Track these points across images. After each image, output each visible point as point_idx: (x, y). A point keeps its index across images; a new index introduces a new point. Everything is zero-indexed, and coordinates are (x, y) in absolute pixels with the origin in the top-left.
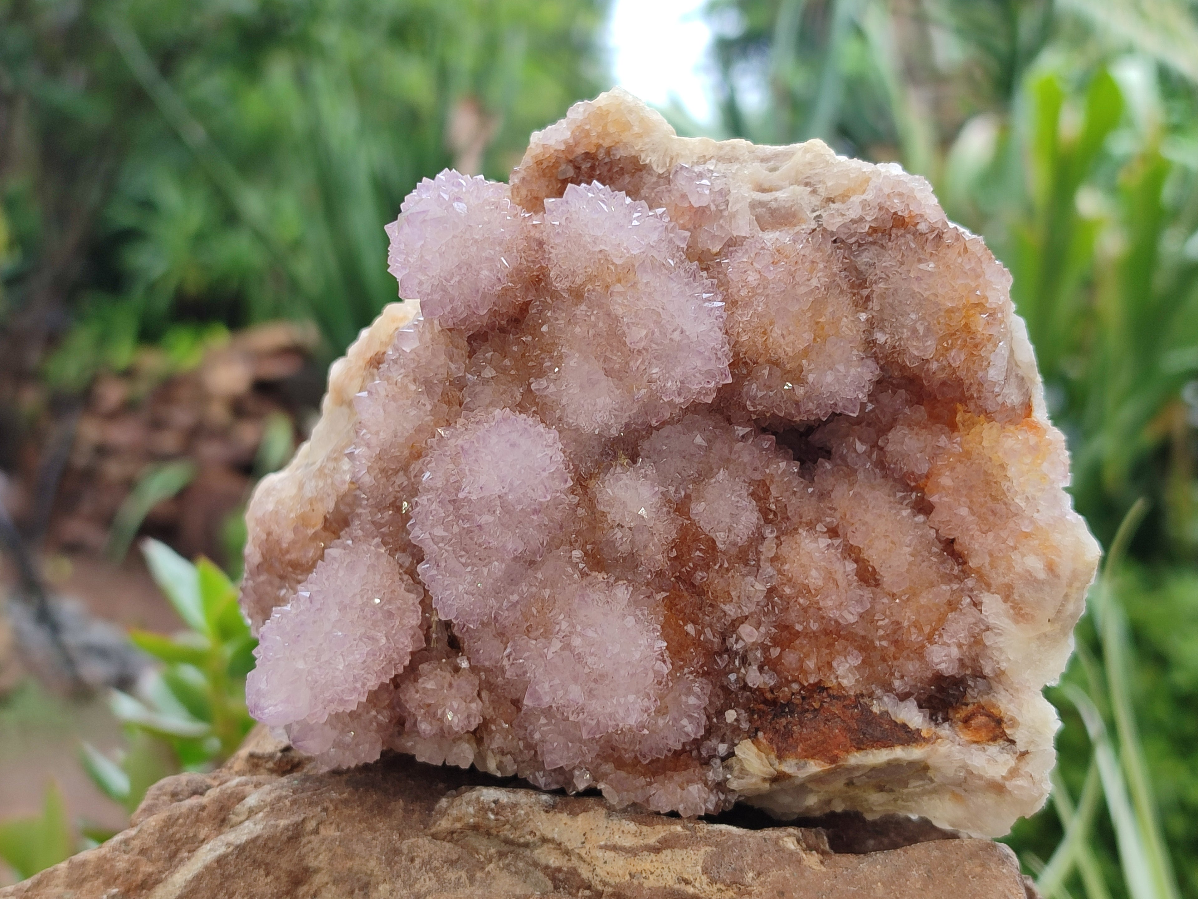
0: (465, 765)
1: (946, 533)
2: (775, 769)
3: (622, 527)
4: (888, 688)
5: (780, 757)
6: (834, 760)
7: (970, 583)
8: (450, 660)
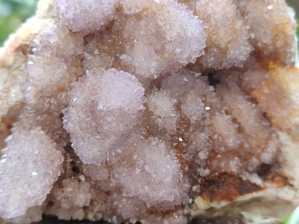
0: (81, 218)
1: (264, 110)
2: (209, 206)
3: (161, 117)
4: (247, 170)
5: (211, 201)
6: (231, 200)
7: (273, 129)
8: (76, 177)
